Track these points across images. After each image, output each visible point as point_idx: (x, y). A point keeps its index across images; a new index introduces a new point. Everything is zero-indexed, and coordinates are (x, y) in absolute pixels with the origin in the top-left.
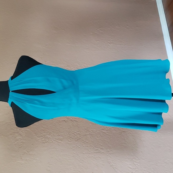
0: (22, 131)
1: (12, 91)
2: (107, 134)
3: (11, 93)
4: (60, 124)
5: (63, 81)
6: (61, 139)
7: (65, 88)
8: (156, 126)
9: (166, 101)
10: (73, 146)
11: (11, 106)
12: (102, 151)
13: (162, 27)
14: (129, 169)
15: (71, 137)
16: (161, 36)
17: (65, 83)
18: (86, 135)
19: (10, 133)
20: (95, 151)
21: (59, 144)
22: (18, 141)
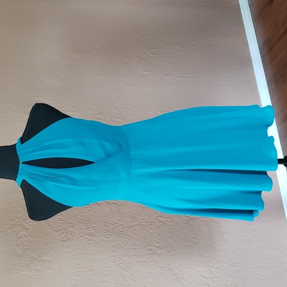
0: (27, 223)
1: (23, 163)
2: (166, 224)
3: (21, 166)
4: (90, 209)
5: (106, 144)
6: (92, 234)
7: (108, 156)
8: (251, 212)
9: (268, 172)
10: (112, 245)
11: (21, 187)
12: (159, 251)
13: (250, 47)
14: (203, 278)
15: (108, 231)
16: (248, 62)
17: (109, 147)
18: (132, 226)
19: (8, 226)
20: (148, 252)
21: (89, 242)
22: (21, 239)
